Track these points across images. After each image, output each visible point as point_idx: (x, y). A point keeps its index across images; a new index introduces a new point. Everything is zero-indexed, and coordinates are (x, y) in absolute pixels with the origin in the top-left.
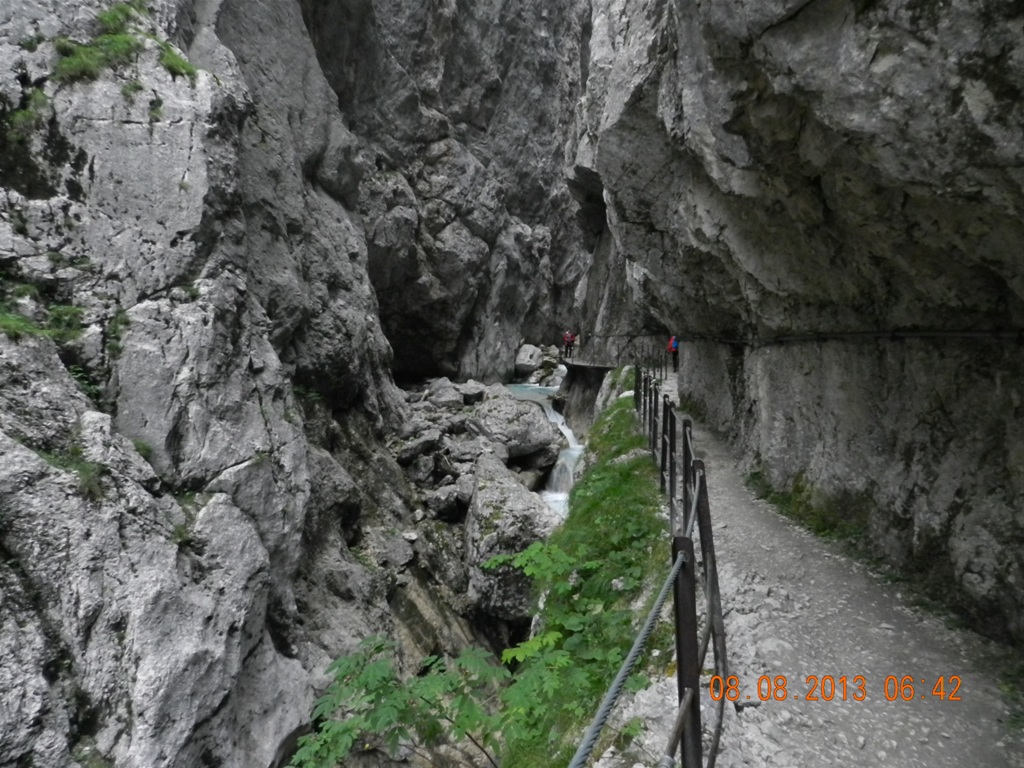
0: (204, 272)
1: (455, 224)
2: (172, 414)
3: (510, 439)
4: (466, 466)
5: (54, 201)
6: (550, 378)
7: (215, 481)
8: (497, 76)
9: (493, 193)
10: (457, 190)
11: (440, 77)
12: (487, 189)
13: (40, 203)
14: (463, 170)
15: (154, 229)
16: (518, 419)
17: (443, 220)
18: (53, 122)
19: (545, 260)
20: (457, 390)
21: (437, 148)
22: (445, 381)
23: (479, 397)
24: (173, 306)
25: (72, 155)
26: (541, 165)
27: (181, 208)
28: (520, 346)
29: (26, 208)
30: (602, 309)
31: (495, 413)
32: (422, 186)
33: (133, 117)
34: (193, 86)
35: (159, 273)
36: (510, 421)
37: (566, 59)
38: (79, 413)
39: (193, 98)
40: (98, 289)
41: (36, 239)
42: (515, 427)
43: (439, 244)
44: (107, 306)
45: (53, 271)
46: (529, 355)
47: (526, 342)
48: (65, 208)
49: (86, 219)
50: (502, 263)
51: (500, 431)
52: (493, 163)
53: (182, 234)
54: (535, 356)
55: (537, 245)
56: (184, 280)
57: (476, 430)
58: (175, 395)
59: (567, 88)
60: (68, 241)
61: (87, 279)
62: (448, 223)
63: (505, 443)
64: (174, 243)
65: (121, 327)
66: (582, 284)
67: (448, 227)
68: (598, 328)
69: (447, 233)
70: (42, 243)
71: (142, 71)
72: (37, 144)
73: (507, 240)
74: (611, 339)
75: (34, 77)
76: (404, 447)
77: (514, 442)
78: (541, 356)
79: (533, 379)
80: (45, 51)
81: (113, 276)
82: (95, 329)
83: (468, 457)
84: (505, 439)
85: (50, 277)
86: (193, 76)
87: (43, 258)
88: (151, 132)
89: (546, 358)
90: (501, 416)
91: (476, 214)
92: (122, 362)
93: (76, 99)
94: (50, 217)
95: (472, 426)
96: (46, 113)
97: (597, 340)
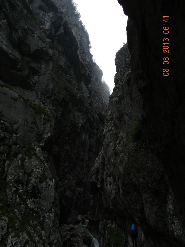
0: (53, 208)
1: (68, 190)
2: (49, 232)
3: (83, 237)
4: (76, 244)
5: (38, 199)
6: (84, 223)
7: (53, 243)
8: (75, 162)
9: (74, 183)
10: (69, 183)
11: (67, 164)
12: (74, 182)
13: (36, 200)
14: (70, 179)
15: (48, 202)
16: (84, 232)
17: (67, 189)
18: (39, 189)
19: (82, 195)
20: (69, 227)
21: (66, 176)
22: (65, 225)
23: (73, 228)
24: (50, 214)
25: (40, 193)
26: (82, 176)
27: (51, 199)
28: (78, 215)
29: (35, 201)
30: (97, 207)
31: (80, 231)
32: (64, 183)
33: (47, 187)
34: (52, 181)
35: (49, 209)
36: (83, 233)
37: (86, 156)
38: (41, 232)
39: (52, 183)
40: (42, 212)
41: (36, 205)
42: (84, 234)
43: (66, 194)
44: (43, 215)
45: (37, 210)
46: (79, 217)
47: (79, 214)
48: (39, 200)
49: (41, 202)
50: (76, 197)
51: (81, 235)
52: (74, 177)
53: (51, 203)
54: (81, 217)
55: (81, 192)
56: (51, 210)
57: (76, 235)
58: (50, 228)
59: (86, 161)
60: (39, 205)
61: (41, 211)
62: (67, 190)
63: (82, 238)
64: (50, 204)
65: (44, 218)
66: (92, 201)
67: (67, 191)
68: (97, 211)
69: (67, 192)
70: (36, 206)
71: (48, 180)
72: (37, 192)
73: (76, 192)
74: (100, 214)
75: (37, 183)
76: (64, 240)
77: (84, 238)
78: (82, 218)
79: (81, 223)
80: (38, 179)
81: (44, 210)
82: (42, 218)
83: (76, 241)
84: (82, 237)
85: (37, 211)
86: (52, 180)
87: (37, 208)
88: (49, 189)
89: (83, 218)
90: (81, 232)
91: (72, 187)
92: (45, 223)
93: (41, 185)
94: (37, 202)
95: (75, 234)
96: (38, 187)
97: (96, 214)
